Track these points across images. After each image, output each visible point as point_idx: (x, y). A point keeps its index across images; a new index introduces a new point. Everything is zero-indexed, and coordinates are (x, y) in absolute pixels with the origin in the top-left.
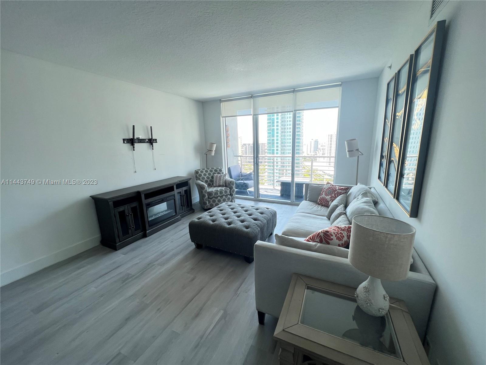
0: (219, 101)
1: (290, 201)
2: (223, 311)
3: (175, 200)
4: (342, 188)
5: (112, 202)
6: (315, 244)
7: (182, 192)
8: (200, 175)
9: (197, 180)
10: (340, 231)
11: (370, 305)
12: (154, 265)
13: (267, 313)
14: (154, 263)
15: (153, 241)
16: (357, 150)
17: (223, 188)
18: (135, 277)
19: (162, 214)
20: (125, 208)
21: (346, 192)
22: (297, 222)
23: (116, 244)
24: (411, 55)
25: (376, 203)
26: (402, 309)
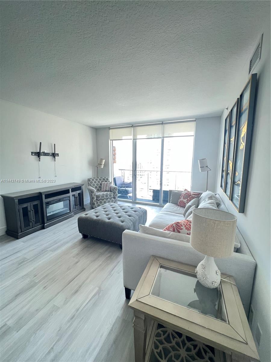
0: (109, 128)
1: (159, 204)
2: (98, 288)
3: (69, 200)
4: (195, 193)
5: (17, 200)
6: (169, 233)
7: (76, 195)
8: (91, 182)
9: (89, 186)
10: (189, 223)
11: (206, 279)
12: (47, 251)
13: (133, 290)
14: (47, 250)
15: (49, 232)
16: (207, 166)
17: (109, 193)
18: (29, 260)
19: (59, 211)
20: (28, 205)
21: (198, 197)
22: (160, 218)
23: (18, 234)
24: (238, 98)
25: (218, 205)
26: (231, 282)
